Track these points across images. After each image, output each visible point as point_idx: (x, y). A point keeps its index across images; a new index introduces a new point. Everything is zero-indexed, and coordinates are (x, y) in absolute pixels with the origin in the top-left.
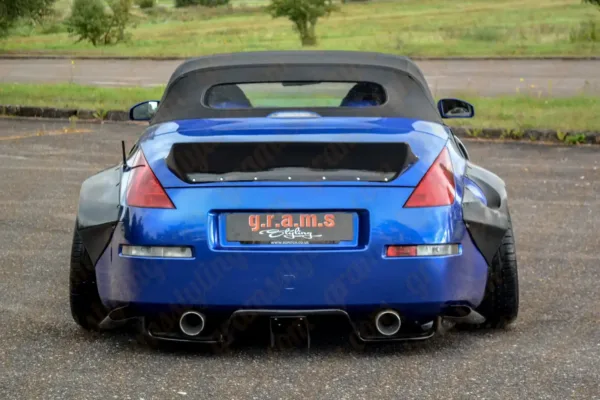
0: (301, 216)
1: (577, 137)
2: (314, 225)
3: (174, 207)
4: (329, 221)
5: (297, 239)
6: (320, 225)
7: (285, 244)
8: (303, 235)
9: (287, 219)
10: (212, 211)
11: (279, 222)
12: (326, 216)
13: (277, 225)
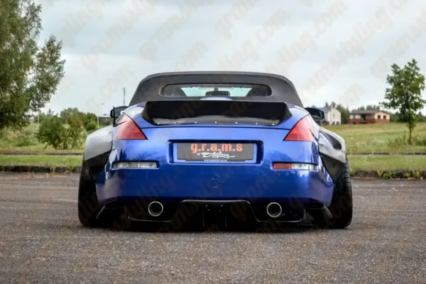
0: (223, 145)
1: (391, 174)
2: (230, 150)
3: (146, 139)
4: (239, 147)
5: (220, 159)
6: (234, 150)
7: (213, 161)
8: (224, 156)
9: (214, 146)
10: (170, 141)
11: (209, 148)
12: (238, 145)
13: (208, 150)
